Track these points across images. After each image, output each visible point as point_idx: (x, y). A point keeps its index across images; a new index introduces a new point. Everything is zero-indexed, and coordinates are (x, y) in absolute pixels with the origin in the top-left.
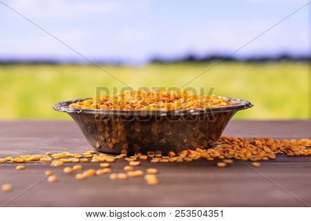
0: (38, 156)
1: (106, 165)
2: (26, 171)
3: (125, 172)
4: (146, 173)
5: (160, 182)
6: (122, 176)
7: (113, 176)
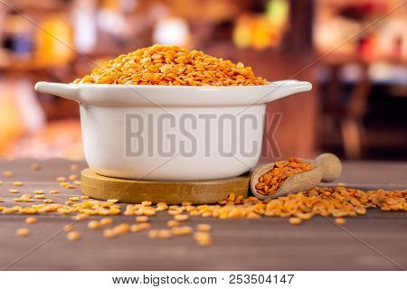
0: (55, 206)
1: (144, 218)
2: (40, 224)
3: (170, 228)
4: (196, 230)
5: (214, 241)
6: (164, 233)
7: (153, 234)
